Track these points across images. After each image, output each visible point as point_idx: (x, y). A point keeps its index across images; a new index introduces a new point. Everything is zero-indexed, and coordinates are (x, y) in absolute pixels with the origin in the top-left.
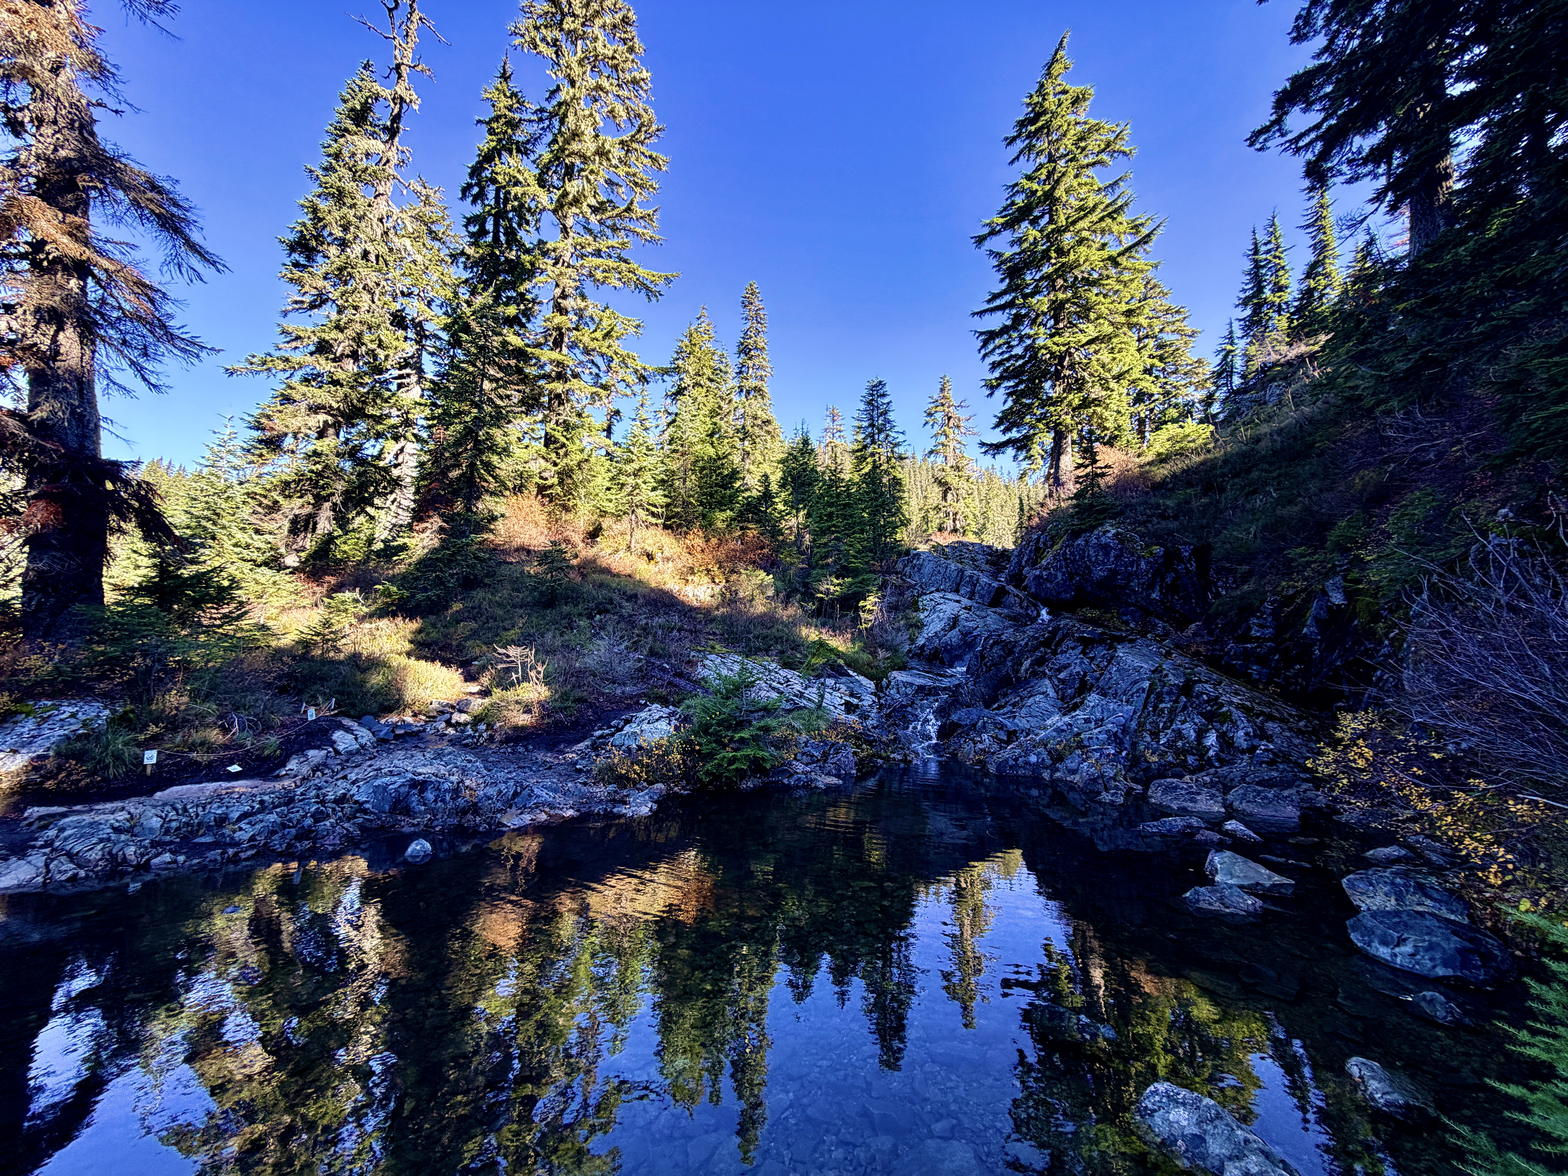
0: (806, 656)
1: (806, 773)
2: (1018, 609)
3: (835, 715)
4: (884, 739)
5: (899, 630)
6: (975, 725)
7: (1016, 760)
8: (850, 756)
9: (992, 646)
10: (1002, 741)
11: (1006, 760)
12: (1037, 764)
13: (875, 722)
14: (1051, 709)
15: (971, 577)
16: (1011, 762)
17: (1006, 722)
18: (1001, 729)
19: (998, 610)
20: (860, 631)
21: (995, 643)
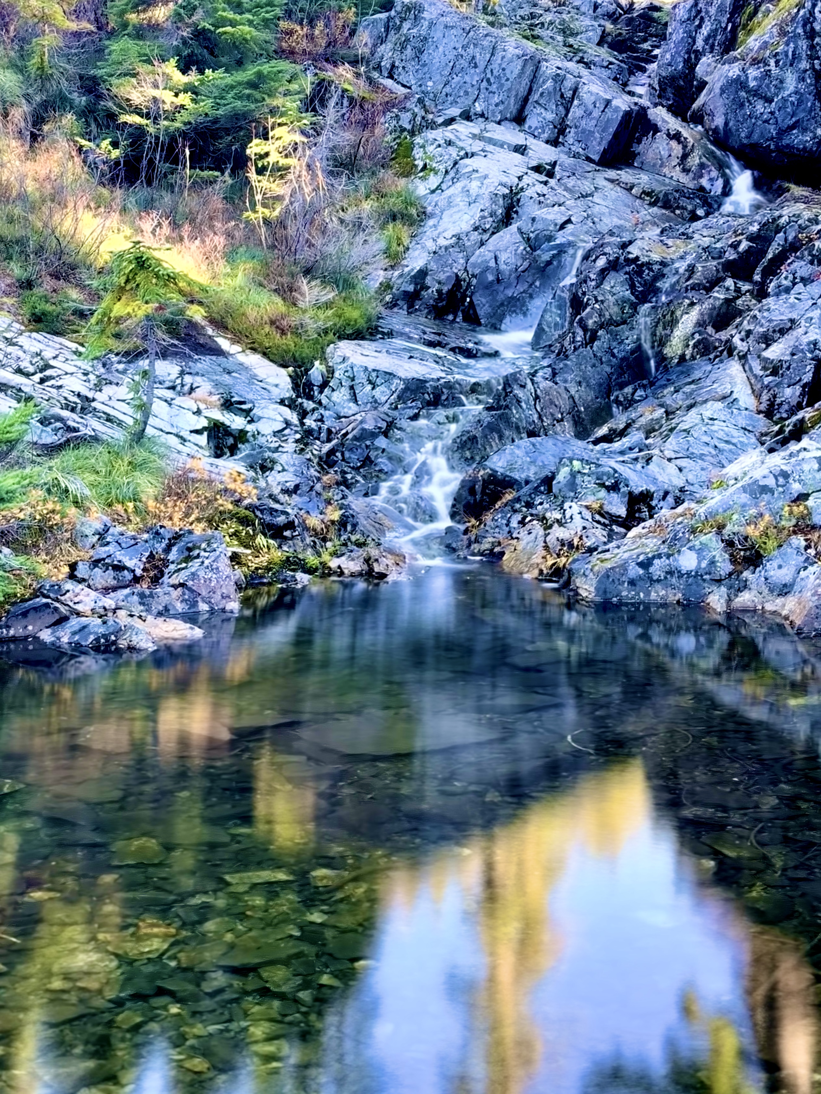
0: (95, 296)
1: (103, 614)
2: (677, 174)
3: (182, 461)
4: (314, 521)
5: (358, 226)
6: (548, 481)
7: (646, 565)
8: (224, 564)
9: (603, 273)
10: (614, 519)
11: (624, 566)
12: (697, 575)
13: (290, 479)
14: (738, 436)
15: (558, 79)
16: (635, 571)
17: (625, 471)
18: (614, 488)
19: (626, 175)
20: (251, 228)
21: (613, 266)
